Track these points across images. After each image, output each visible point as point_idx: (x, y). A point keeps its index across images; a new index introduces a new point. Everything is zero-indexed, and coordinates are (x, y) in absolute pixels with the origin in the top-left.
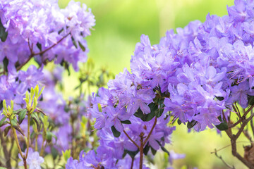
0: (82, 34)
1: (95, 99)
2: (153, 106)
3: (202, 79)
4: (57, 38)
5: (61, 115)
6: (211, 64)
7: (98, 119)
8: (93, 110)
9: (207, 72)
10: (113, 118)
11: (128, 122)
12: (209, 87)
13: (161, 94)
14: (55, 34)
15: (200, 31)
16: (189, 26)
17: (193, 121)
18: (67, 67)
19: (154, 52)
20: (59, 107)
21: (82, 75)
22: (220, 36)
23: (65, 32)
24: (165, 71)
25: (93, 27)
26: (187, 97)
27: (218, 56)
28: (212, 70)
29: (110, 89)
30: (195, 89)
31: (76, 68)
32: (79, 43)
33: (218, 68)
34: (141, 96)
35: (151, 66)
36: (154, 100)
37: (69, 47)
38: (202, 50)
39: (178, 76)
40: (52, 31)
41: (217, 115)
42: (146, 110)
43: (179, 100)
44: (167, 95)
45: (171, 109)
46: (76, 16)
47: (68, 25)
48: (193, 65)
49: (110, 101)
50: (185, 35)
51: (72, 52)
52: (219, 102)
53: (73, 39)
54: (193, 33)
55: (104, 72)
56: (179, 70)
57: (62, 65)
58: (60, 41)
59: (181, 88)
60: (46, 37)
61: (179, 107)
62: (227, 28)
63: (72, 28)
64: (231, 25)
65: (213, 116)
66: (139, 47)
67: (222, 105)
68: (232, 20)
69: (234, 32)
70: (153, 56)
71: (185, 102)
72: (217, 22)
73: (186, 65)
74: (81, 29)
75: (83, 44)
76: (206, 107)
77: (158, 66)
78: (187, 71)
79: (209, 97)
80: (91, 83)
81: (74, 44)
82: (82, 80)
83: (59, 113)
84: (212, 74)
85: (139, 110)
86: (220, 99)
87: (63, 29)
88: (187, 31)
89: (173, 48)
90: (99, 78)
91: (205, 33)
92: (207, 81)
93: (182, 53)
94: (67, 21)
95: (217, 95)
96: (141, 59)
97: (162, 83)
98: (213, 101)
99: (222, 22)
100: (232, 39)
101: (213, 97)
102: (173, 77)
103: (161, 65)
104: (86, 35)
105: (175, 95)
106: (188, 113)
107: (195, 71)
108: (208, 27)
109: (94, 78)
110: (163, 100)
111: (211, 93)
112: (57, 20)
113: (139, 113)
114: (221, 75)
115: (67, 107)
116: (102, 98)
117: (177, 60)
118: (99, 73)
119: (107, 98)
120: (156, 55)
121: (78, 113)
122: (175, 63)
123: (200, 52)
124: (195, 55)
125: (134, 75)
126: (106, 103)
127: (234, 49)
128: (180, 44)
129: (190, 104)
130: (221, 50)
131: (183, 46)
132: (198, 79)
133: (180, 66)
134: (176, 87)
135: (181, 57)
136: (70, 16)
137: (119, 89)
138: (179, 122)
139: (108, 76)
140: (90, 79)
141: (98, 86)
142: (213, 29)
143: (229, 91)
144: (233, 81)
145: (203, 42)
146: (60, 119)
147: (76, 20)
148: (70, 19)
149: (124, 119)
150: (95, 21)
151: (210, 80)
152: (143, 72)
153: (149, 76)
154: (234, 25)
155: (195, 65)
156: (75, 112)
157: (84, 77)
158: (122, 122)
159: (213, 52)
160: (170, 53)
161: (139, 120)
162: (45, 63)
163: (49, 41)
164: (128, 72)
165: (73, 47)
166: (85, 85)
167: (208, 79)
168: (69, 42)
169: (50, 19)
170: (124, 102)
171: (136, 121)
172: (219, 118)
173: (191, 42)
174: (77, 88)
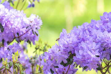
0: (37, 28)
1: (43, 57)
2: (69, 60)
3: (90, 48)
4: (26, 30)
5: (27, 64)
6: (94, 41)
7: (44, 66)
8: (42, 62)
9: (92, 45)
10: (51, 65)
11: (57, 67)
12: (93, 51)
13: (72, 55)
14: (25, 29)
15: (88, 27)
16: (83, 25)
17: (86, 66)
18: (30, 43)
19: (69, 36)
20: (27, 60)
21: (37, 46)
22: (97, 29)
23: (29, 28)
24: (73, 44)
25: (41, 25)
26: (84, 56)
27: (97, 38)
28: (94, 44)
29: (49, 53)
30: (87, 52)
31: (34, 43)
32: (35, 32)
33: (97, 43)
34: (63, 55)
35: (67, 42)
36: (69, 57)
37: (31, 34)
38: (90, 35)
39: (79, 47)
40: (23, 27)
41: (96, 63)
42: (65, 62)
43: (80, 57)
44: (74, 55)
45: (76, 61)
46: (34, 21)
47: (31, 25)
48: (86, 42)
49: (50, 58)
50: (81, 29)
51: (32, 36)
52: (97, 58)
53: (33, 31)
54: (85, 28)
55: (46, 45)
56: (79, 44)
57: (28, 42)
58: (27, 32)
59: (81, 52)
60: (21, 30)
61: (80, 60)
62: (100, 25)
63: (33, 26)
64: (102, 24)
65: (95, 64)
66: (62, 34)
67: (99, 59)
68: (102, 22)
69: (103, 27)
70: (68, 38)
71: (82, 58)
72: (96, 23)
73: (83, 42)
74: (36, 27)
75: (37, 33)
76: (92, 60)
77: (70, 42)
78: (83, 45)
79: (93, 56)
80: (40, 50)
81: (33, 33)
82: (36, 49)
83: (26, 63)
84: (94, 46)
85: (62, 62)
86: (98, 56)
87: (28, 27)
88: (82, 27)
89: (77, 34)
90: (44, 47)
91: (90, 28)
92: (92, 49)
93: (81, 36)
94: (30, 23)
95: (97, 55)
96: (63, 39)
97: (72, 50)
98: (95, 57)
99: (98, 23)
100: (103, 30)
101: (94, 56)
102: (77, 47)
103: (72, 42)
104: (38, 29)
105: (78, 55)
106: (84, 63)
107: (87, 44)
108: (92, 25)
109: (42, 48)
110: (73, 57)
111: (94, 54)
112: (25, 23)
113: (62, 63)
114: (98, 46)
115: (30, 60)
116: (46, 57)
117: (79, 39)
118: (44, 46)
119: (48, 57)
120: (70, 37)
121: (35, 63)
122: (78, 41)
123: (89, 36)
124: (87, 37)
125: (60, 47)
126: (48, 59)
127: (103, 34)
128: (80, 33)
129: (85, 59)
130: (98, 35)
131: (81, 34)
132: (88, 48)
133: (80, 42)
134: (78, 52)
135: (80, 38)
136: (31, 21)
137: (53, 52)
138: (80, 67)
139: (48, 47)
140: (40, 48)
141: (43, 51)
142: (94, 26)
143: (102, 53)
144: (103, 48)
145: (90, 32)
146: (27, 66)
147: (34, 23)
148: (31, 22)
149: (56, 66)
150: (42, 23)
151: (93, 48)
152: (64, 45)
153: (66, 47)
154: (103, 24)
155: (87, 42)
156: (33, 63)
157: (37, 47)
158: (55, 67)
159: (94, 36)
160: (75, 37)
161: (62, 66)
162: (20, 41)
163: (22, 32)
164: (57, 45)
165: (33, 34)
166: (38, 51)
167: (92, 48)
168: (31, 32)
169: (22, 22)
170: (55, 58)
171: (61, 67)
172: (98, 65)
173: (85, 32)
174: (34, 52)
